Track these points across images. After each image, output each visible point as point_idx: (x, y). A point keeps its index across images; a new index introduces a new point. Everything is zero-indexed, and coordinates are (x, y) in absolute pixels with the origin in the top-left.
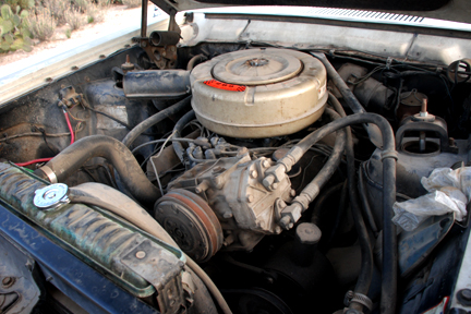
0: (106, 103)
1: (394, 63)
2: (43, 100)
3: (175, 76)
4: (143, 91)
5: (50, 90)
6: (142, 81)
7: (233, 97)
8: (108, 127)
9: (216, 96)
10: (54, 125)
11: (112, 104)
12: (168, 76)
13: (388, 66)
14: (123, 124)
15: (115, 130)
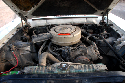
0: (23, 47)
1: (86, 24)
2: (5, 50)
3: (47, 35)
4: (39, 40)
5: (6, 46)
6: (38, 38)
7: (69, 36)
8: (25, 53)
9: (65, 37)
10: (9, 57)
11: (26, 47)
12: (45, 35)
13: (85, 25)
14: (29, 51)
15: (27, 54)
